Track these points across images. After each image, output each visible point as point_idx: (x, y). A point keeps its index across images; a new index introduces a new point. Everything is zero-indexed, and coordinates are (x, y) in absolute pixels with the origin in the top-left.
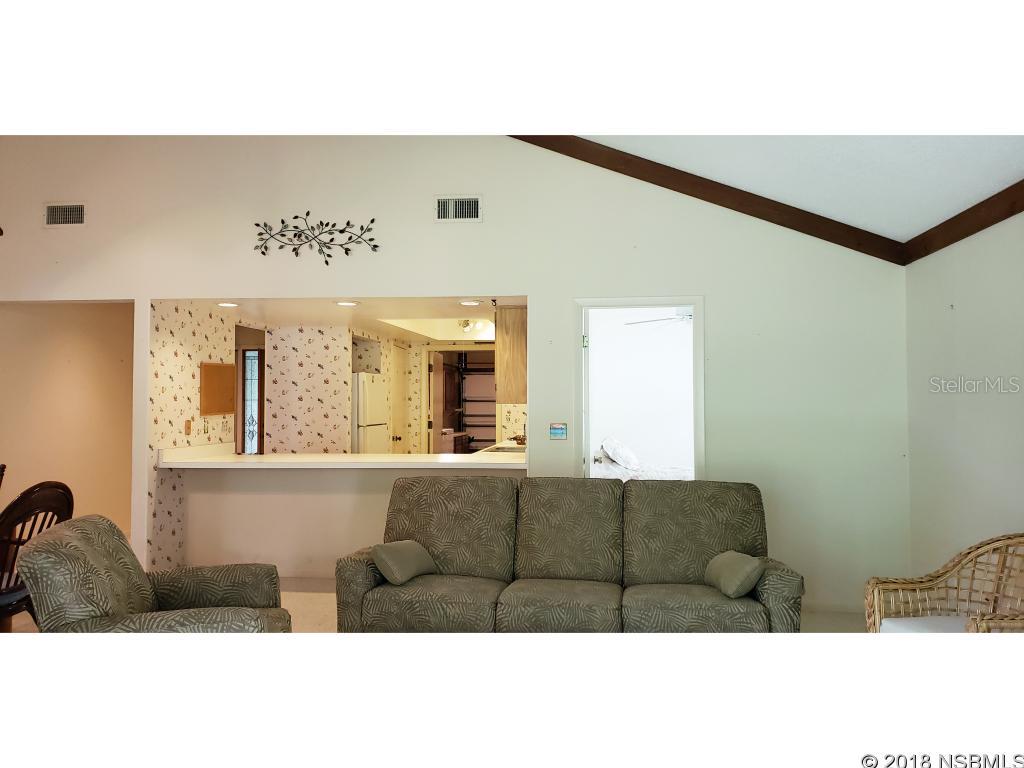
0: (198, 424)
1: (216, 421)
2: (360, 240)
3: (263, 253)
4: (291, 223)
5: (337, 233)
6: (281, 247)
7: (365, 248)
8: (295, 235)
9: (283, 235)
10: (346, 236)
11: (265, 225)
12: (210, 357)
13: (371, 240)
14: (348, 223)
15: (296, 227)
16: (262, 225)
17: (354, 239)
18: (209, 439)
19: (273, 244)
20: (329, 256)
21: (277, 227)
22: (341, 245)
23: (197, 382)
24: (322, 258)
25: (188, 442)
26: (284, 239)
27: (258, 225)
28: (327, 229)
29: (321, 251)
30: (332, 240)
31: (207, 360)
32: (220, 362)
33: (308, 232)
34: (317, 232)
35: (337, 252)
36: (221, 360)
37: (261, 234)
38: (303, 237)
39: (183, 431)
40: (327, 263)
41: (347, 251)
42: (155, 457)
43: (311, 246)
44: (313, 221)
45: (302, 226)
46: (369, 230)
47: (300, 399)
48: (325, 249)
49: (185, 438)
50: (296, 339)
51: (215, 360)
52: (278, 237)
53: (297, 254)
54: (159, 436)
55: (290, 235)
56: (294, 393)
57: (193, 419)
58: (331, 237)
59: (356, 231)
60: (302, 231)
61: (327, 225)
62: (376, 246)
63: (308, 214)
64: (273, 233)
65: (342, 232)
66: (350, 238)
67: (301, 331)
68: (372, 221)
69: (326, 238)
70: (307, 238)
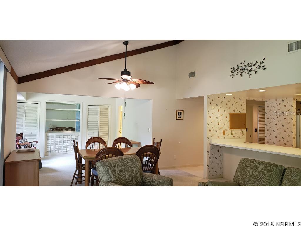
0: (229, 131)
1: (237, 132)
2: (260, 67)
3: (232, 77)
4: (240, 65)
5: (253, 66)
6: (237, 74)
7: (262, 69)
8: (241, 69)
9: (238, 70)
10: (256, 66)
11: (233, 68)
12: (234, 111)
13: (264, 66)
14: (256, 62)
15: (241, 67)
16: (232, 68)
17: (258, 67)
18: (234, 137)
19: (235, 74)
20: (251, 75)
21: (236, 68)
22: (254, 70)
23: (228, 119)
24: (248, 76)
25: (224, 137)
26: (238, 71)
27: (231, 68)
28: (250, 65)
29: (248, 74)
30: (251, 69)
31: (233, 112)
32: (239, 113)
33: (244, 68)
34: (247, 67)
35: (253, 73)
36: (239, 112)
37: (232, 71)
38: (243, 70)
39: (222, 134)
40: (250, 77)
41: (256, 72)
42: (210, 141)
43: (245, 72)
44: (246, 64)
45: (243, 66)
46: (263, 63)
47: (276, 125)
48: (249, 73)
49: (223, 136)
50: (275, 104)
51: (237, 112)
52: (236, 71)
53: (241, 76)
54: (212, 135)
55: (239, 69)
56: (274, 122)
57: (226, 130)
58: (251, 68)
59: (259, 64)
60: (243, 68)
61: (250, 64)
62: (265, 68)
63: (245, 61)
64: (235, 70)
65: (254, 65)
66: (257, 67)
67: (276, 100)
68: (264, 59)
69: (249, 69)
70: (244, 70)
